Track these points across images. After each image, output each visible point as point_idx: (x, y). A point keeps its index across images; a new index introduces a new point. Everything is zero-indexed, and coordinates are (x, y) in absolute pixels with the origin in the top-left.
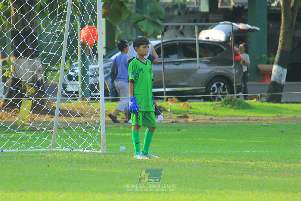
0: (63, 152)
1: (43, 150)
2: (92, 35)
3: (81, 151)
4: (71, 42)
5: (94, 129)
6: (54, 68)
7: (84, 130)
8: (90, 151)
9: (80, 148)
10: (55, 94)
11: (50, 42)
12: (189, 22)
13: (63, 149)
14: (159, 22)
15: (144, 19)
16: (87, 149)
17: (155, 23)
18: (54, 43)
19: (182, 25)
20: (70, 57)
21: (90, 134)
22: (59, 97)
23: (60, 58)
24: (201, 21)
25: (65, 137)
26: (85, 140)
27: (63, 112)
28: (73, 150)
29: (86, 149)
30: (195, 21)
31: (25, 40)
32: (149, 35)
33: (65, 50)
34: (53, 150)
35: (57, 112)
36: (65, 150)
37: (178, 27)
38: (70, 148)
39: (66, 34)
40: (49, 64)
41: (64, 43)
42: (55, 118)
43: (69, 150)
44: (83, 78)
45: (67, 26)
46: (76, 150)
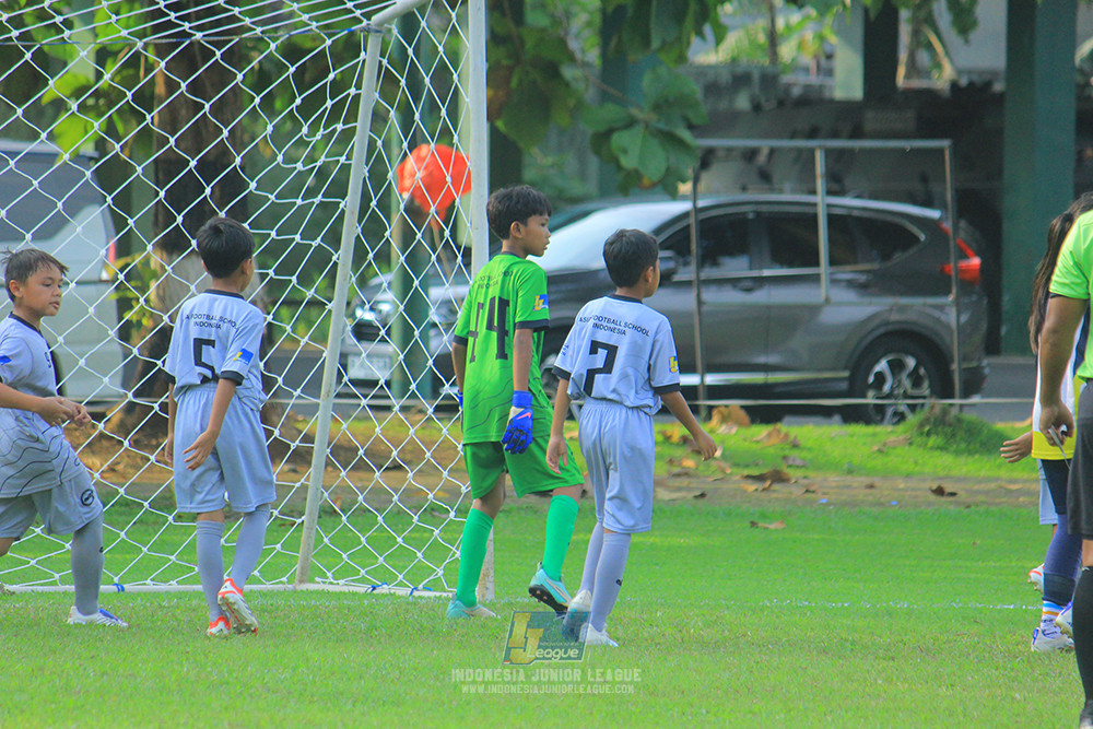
0: (339, 595)
1: (268, 586)
2: (449, 179)
3: (403, 592)
4: (373, 203)
5: (452, 514)
6: (309, 294)
7: (416, 518)
8: (438, 594)
9: (400, 584)
10: (314, 388)
11: (299, 202)
12: (793, 136)
13: (341, 586)
14: (686, 135)
15: (630, 123)
16: (426, 588)
17: (670, 139)
18: (313, 203)
19: (765, 145)
20: (371, 255)
21: (437, 532)
22: (325, 401)
23: (334, 258)
24: (835, 135)
25: (346, 542)
26: (419, 555)
27: (342, 453)
28: (374, 588)
29: (421, 586)
30: (813, 133)
31: (208, 191)
32: (646, 181)
33: (351, 230)
34: (304, 587)
35: (320, 451)
36: (346, 589)
37: (751, 155)
38: (363, 581)
39: (359, 173)
40: (294, 278)
41: (350, 203)
42: (313, 475)
43: (362, 589)
44: (417, 333)
45: (359, 142)
46: (385, 589)
